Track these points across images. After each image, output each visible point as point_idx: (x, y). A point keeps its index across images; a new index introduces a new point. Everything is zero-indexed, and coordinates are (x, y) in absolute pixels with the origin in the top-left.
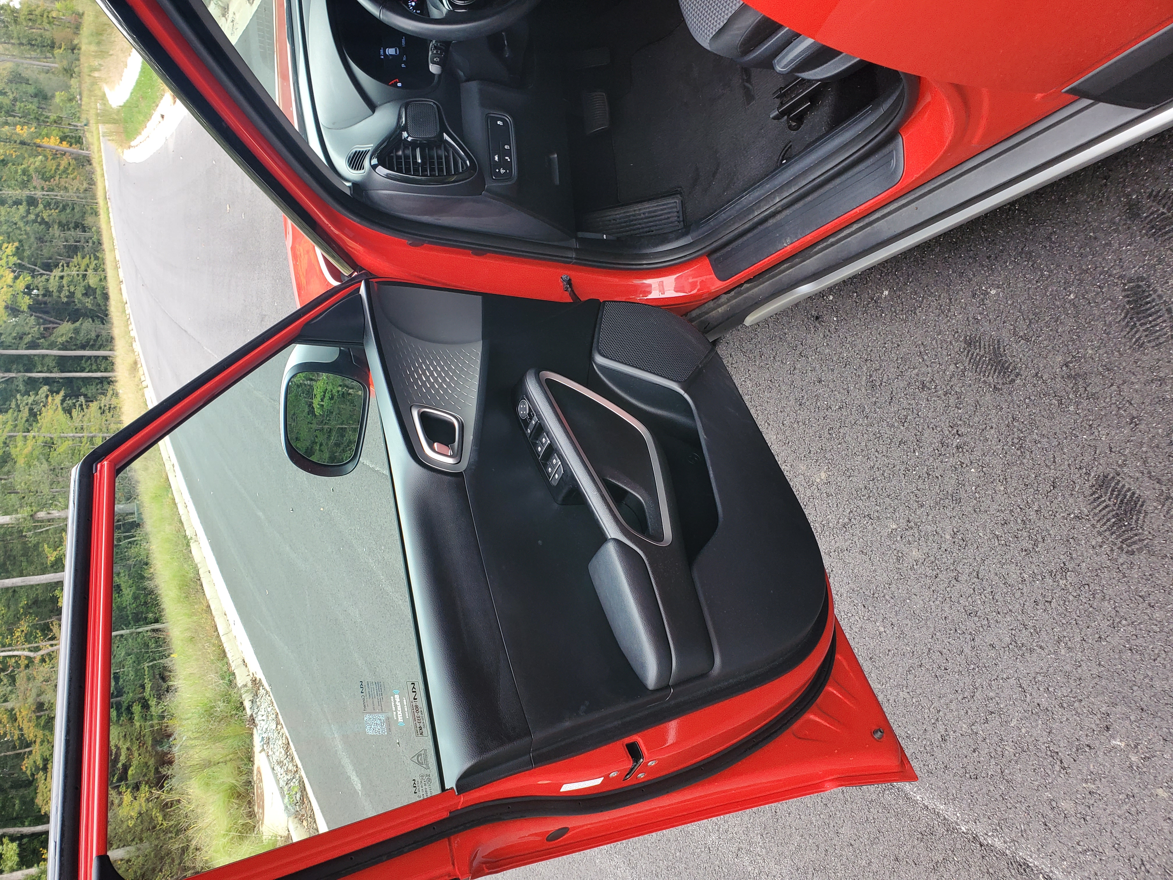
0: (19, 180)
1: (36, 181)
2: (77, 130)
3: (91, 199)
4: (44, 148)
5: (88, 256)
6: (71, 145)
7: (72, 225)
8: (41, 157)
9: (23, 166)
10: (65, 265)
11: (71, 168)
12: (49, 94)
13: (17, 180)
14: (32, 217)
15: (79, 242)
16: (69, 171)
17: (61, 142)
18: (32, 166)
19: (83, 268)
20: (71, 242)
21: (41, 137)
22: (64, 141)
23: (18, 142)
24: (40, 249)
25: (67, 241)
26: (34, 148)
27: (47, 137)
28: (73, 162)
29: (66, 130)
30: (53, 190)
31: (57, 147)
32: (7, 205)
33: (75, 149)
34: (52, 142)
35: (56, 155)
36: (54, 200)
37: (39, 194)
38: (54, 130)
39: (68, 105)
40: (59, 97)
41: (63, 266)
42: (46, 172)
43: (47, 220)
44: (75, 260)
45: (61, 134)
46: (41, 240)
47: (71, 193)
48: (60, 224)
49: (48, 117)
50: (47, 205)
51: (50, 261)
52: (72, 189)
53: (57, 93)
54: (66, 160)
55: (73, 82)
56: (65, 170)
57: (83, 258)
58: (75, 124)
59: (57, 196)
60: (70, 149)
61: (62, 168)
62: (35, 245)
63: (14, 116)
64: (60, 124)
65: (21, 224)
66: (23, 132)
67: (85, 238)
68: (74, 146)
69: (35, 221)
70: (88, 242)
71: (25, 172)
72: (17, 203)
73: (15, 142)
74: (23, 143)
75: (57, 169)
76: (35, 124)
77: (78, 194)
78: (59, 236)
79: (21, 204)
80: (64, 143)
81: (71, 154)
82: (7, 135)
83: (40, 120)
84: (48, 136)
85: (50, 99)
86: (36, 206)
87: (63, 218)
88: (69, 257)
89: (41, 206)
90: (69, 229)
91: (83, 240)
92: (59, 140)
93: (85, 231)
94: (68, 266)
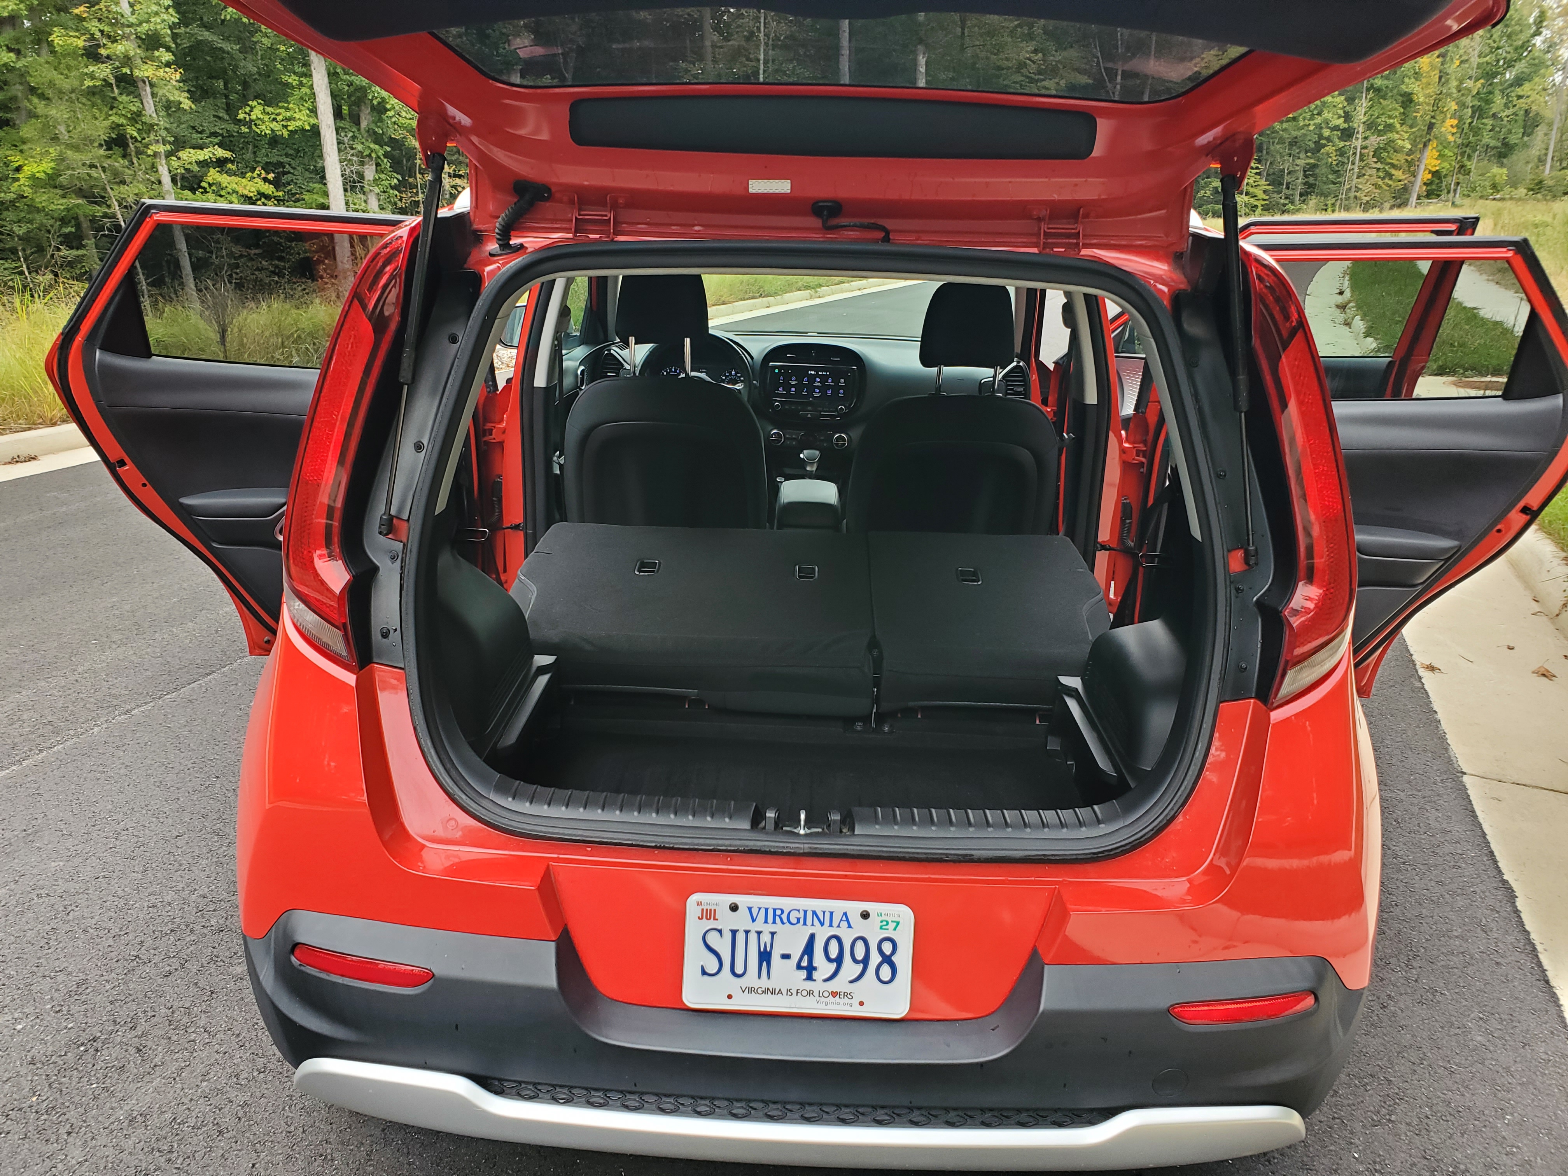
0: (1379, 120)
1: (1374, 141)
2: (1449, 192)
3: (1345, 206)
4: (1422, 151)
5: (1267, 197)
6: (1425, 184)
7: (1311, 180)
8: (1410, 147)
9: (1398, 126)
10: (1258, 171)
11: (1390, 182)
12: (1505, 161)
13: (1378, 117)
14: (1326, 133)
15: (1288, 188)
16: (1387, 181)
17: (1430, 172)
18: (1397, 136)
19: (1251, 190)
20: (1287, 179)
21: (1440, 148)
22: (1433, 176)
23: (1433, 121)
24: (1282, 141)
25: (1289, 173)
26: (1424, 140)
27: (1439, 155)
28: (1400, 185)
29: (1449, 179)
30: (1361, 160)
31: (1422, 167)
32: (1346, 104)
33: (1418, 188)
34: (1430, 160)
35: (1411, 166)
36: (1346, 161)
37: (1357, 143)
38: (1450, 164)
39: (1487, 184)
40: (1499, 173)
41: (1257, 168)
42: (1388, 152)
43: (1322, 150)
44: (1263, 182)
45: (1444, 172)
46: (1294, 142)
47: (1355, 181)
48: (1314, 166)
49: (1469, 157)
50: (1341, 152)
51: (1265, 152)
52: (1361, 183)
53: (1505, 171)
54: (1404, 177)
55: (1522, 191)
56: (1391, 176)
57: (1265, 192)
58: (1458, 191)
59: (1353, 164)
60: (1419, 182)
61: (1393, 171)
62: (1286, 135)
63: (1472, 117)
64: (1459, 172)
65: (1318, 120)
66: (1448, 127)
67: (1292, 195)
68: (1424, 188)
69: (1321, 137)
70: (1286, 198)
71: (1390, 128)
72: (1347, 117)
73: (1433, 117)
74: (1431, 126)
75: (1393, 166)
76: (1459, 141)
77: (1353, 189)
78: (1297, 165)
79: (1345, 122)
80: (1430, 176)
81: (1412, 183)
82: (1444, 107)
83: (1466, 148)
84: (1441, 156)
85: (1498, 162)
86: (1341, 139)
87: (1322, 170)
88: (1268, 175)
89: (1342, 144)
90: (1306, 176)
91: (1290, 192)
92: (1434, 169)
93: (1301, 195)
94: (1256, 174)
